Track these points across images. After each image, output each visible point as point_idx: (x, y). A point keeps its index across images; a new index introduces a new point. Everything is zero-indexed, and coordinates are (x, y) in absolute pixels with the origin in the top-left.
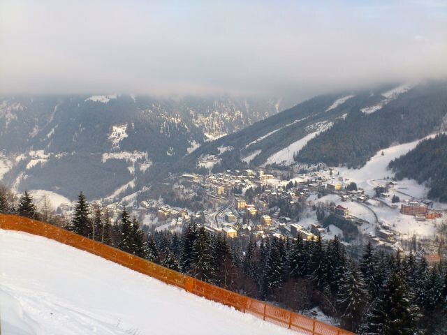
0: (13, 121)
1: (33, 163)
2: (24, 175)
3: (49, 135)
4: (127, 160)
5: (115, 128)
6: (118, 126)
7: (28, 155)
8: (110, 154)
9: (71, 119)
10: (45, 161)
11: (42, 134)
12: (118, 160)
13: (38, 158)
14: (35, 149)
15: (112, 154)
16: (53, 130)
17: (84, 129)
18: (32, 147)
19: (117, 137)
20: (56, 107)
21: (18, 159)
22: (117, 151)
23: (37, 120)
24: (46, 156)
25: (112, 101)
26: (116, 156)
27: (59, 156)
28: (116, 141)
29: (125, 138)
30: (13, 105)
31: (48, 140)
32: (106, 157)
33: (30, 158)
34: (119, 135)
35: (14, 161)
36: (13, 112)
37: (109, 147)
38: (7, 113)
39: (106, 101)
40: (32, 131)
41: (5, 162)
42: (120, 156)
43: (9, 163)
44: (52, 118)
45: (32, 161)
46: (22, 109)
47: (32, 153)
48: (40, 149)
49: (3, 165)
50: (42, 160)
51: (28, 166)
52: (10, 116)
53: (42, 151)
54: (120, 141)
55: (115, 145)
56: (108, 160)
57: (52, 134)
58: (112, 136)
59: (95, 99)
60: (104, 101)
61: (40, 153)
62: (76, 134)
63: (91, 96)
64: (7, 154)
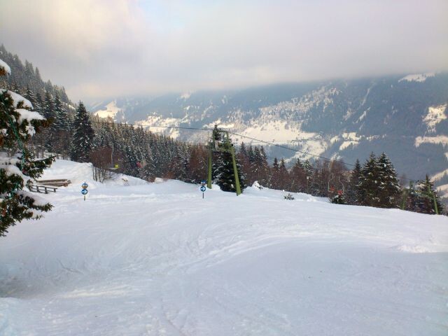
0: (329, 105)
1: (345, 145)
2: (337, 156)
3: (361, 118)
4: (444, 146)
5: (431, 109)
6: (435, 107)
7: (341, 137)
8: (425, 138)
9: (384, 101)
10: (357, 143)
11: (355, 117)
12: (434, 145)
13: (350, 140)
14: (348, 132)
15: (427, 138)
16: (365, 112)
17: (396, 111)
18: (345, 130)
19: (434, 119)
20: (369, 90)
21: (333, 140)
22: (433, 135)
23: (350, 103)
24: (358, 139)
25: (429, 80)
26: (431, 140)
27: (370, 138)
28: (431, 124)
29: (442, 120)
30: (330, 91)
31: (361, 122)
32: (419, 141)
33: (343, 140)
34: (436, 117)
35: (328, 142)
36: (329, 96)
37: (423, 130)
38: (324, 98)
39: (422, 79)
40: (345, 114)
41: (321, 144)
42: (437, 140)
43: (325, 144)
44: (364, 101)
45: (345, 143)
46: (338, 93)
47: (345, 135)
48: (353, 132)
49: (319, 146)
50: (354, 143)
51: (341, 148)
52: (327, 100)
53: (354, 134)
54: (436, 124)
55: (430, 128)
56: (422, 145)
57: (364, 117)
58: (428, 118)
59: (409, 78)
60: (420, 80)
61: (353, 135)
62: (388, 116)
63: (405, 75)
64: (323, 136)
